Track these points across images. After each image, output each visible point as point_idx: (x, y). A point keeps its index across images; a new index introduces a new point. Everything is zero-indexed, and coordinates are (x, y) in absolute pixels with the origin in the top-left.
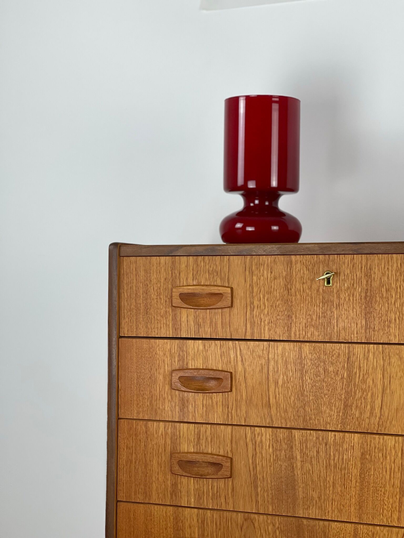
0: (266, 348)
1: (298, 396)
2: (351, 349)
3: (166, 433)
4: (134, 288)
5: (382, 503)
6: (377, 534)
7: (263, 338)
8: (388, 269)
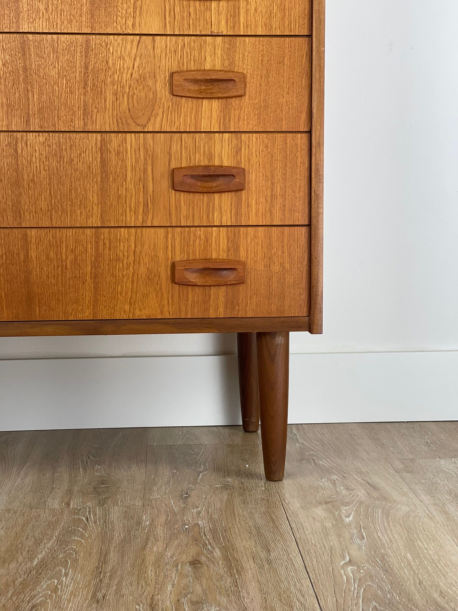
5: (116, 9)
6: (111, 43)
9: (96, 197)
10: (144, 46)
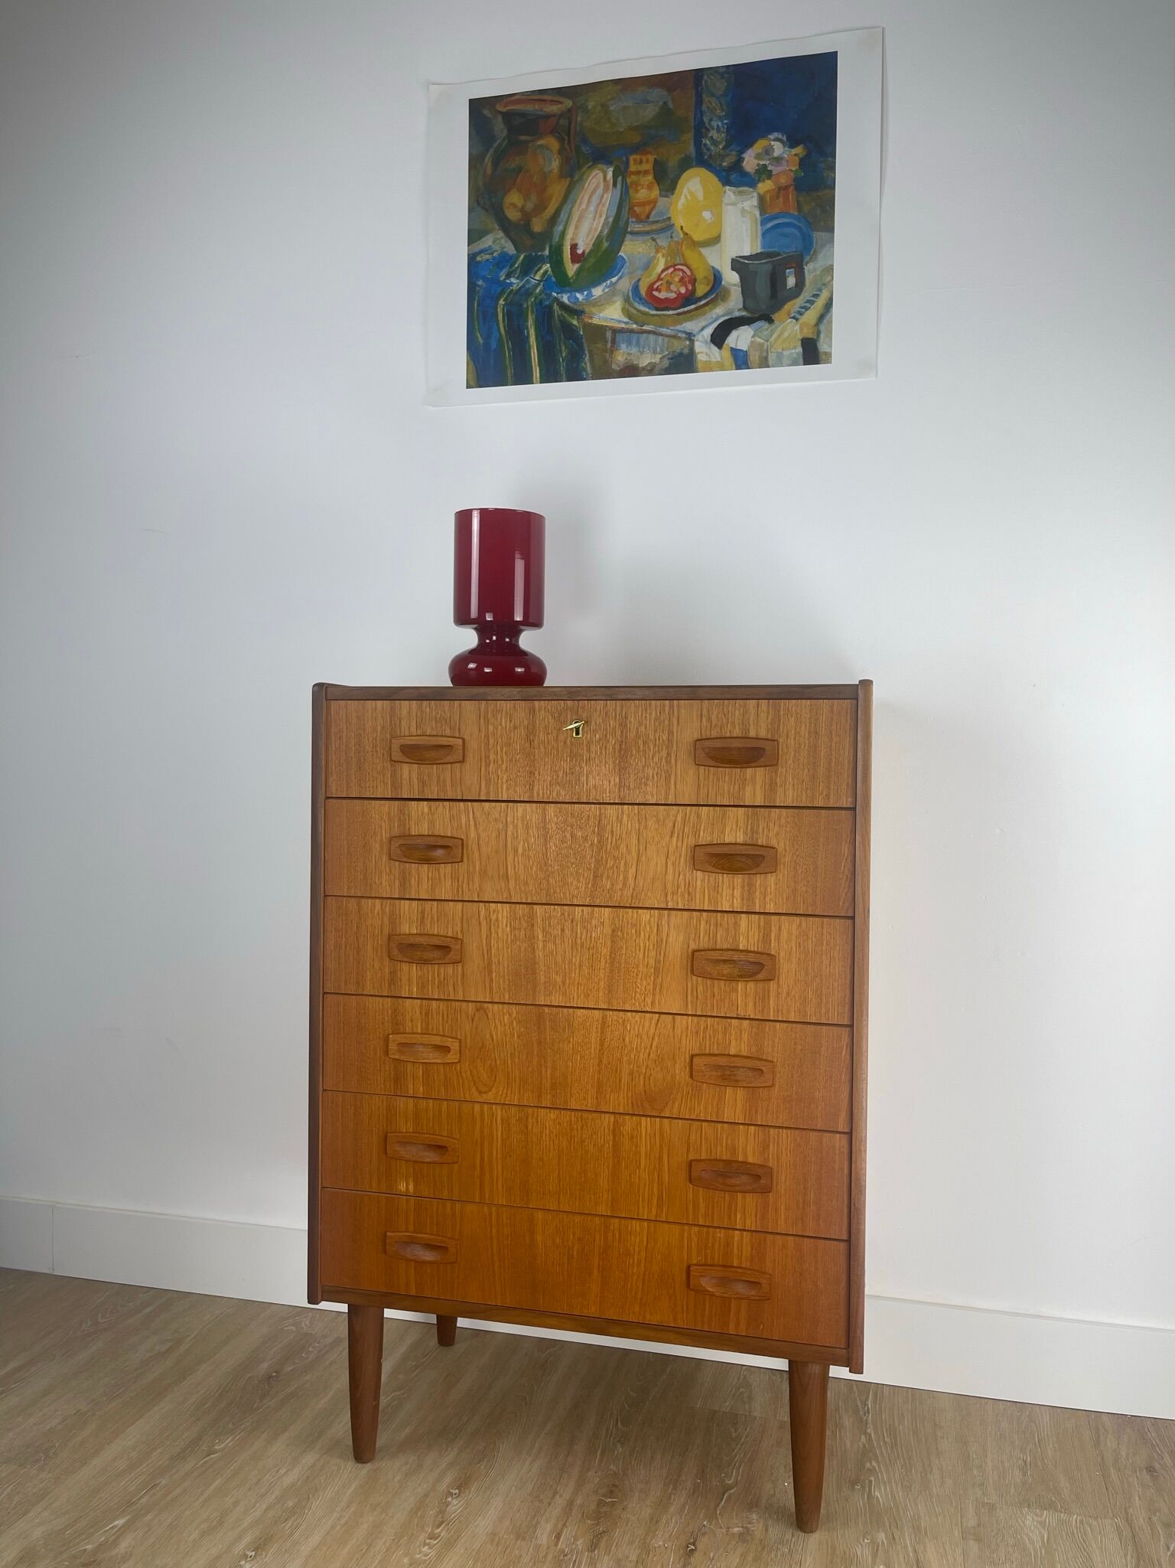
0: (504, 810)
1: (541, 866)
2: (603, 811)
3: (384, 912)
4: (344, 740)
5: (634, 986)
6: (628, 1021)
7: (500, 799)
8: (646, 717)
9: (606, 1182)
10: (663, 1025)
